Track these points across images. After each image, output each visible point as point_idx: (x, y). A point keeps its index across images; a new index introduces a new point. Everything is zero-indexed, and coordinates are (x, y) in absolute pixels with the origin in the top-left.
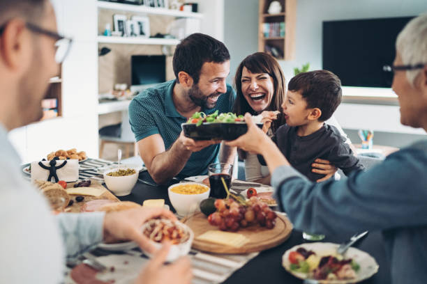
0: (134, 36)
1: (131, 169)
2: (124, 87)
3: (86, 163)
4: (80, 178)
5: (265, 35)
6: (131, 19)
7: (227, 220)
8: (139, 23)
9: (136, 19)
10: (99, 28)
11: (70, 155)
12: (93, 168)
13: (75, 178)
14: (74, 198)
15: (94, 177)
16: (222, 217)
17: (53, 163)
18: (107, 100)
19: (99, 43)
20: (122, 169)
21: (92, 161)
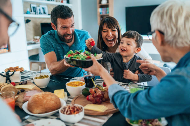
0: (41, 14)
1: (46, 75)
2: (38, 37)
3: (24, 73)
4: (22, 80)
5: (100, 13)
6: (39, 6)
7: (96, 99)
8: (43, 8)
9: (41, 6)
10: (24, 11)
11: (16, 69)
12: (28, 75)
13: (19, 80)
14: (20, 91)
15: (28, 79)
16: (93, 97)
17: (7, 74)
18: (31, 43)
19: (25, 17)
20: (42, 75)
21: (27, 72)
